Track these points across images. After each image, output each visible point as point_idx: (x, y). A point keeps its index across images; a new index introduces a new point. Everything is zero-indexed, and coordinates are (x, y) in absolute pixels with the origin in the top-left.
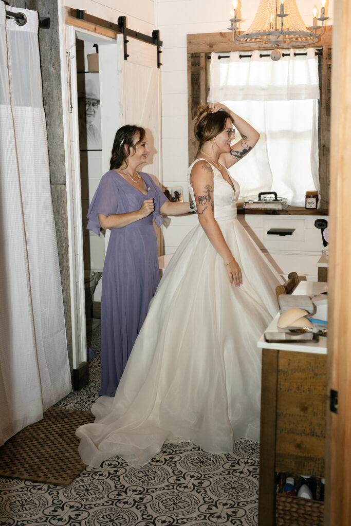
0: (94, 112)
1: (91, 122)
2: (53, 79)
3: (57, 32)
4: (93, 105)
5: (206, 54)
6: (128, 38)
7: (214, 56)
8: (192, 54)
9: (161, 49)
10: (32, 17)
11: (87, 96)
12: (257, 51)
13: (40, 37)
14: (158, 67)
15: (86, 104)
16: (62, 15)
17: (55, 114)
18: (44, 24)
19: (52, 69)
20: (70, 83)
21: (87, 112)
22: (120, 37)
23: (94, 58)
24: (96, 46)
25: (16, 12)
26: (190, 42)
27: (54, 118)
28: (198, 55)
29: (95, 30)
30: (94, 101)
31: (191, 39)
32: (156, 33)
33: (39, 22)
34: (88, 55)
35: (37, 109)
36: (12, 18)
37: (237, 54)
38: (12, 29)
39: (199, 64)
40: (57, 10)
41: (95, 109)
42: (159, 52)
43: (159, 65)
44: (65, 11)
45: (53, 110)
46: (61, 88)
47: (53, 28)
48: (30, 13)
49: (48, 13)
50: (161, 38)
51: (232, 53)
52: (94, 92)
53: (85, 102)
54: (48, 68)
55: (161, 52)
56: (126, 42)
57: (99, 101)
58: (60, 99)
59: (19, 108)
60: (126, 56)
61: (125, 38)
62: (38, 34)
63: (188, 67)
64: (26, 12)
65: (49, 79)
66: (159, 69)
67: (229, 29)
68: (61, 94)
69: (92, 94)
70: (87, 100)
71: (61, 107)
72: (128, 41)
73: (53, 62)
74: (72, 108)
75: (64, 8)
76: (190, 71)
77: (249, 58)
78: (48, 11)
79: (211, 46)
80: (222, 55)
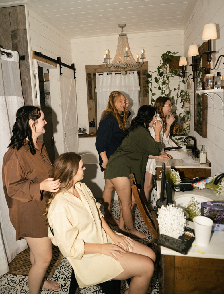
0: (48, 97)
1: (47, 101)
2: (27, 83)
3: (28, 62)
4: (48, 94)
5: (94, 73)
6: (62, 66)
7: (97, 74)
8: (88, 73)
9: (75, 71)
10: (15, 55)
11: (45, 91)
12: (114, 72)
13: (20, 64)
14: (74, 79)
15: (45, 94)
16: (30, 55)
17: (29, 99)
18: (22, 58)
19: (26, 79)
20: (36, 85)
21: (45, 98)
22: (58, 65)
23: (47, 75)
24: (48, 70)
25: (7, 52)
26: (87, 69)
27: (28, 101)
28: (90, 74)
29: (47, 62)
30: (48, 93)
31: (87, 67)
32: (73, 65)
33: (19, 57)
34: (44, 74)
35: (20, 97)
36: (5, 55)
37: (106, 73)
38: (5, 60)
39: (91, 78)
40: (28, 52)
41: (49, 96)
42: (74, 73)
43: (75, 78)
44: (32, 53)
45: (28, 98)
46: (31, 88)
47: (26, 60)
48: (14, 52)
49: (24, 53)
50: (75, 67)
51: (104, 73)
52: (48, 89)
53: (44, 93)
54: (25, 78)
55: (75, 72)
56: (61, 68)
57: (50, 93)
58: (31, 92)
59: (10, 97)
60: (61, 74)
61: (60, 66)
62: (19, 63)
63: (87, 78)
64: (12, 52)
65: (26, 84)
66: (75, 80)
67: (103, 63)
68: (31, 90)
69: (47, 90)
70: (45, 93)
71: (31, 96)
72: (62, 67)
73: (27, 75)
74: (37, 96)
75: (31, 52)
76: (87, 80)
77: (111, 75)
78: (23, 52)
79: (96, 70)
80: (100, 74)
